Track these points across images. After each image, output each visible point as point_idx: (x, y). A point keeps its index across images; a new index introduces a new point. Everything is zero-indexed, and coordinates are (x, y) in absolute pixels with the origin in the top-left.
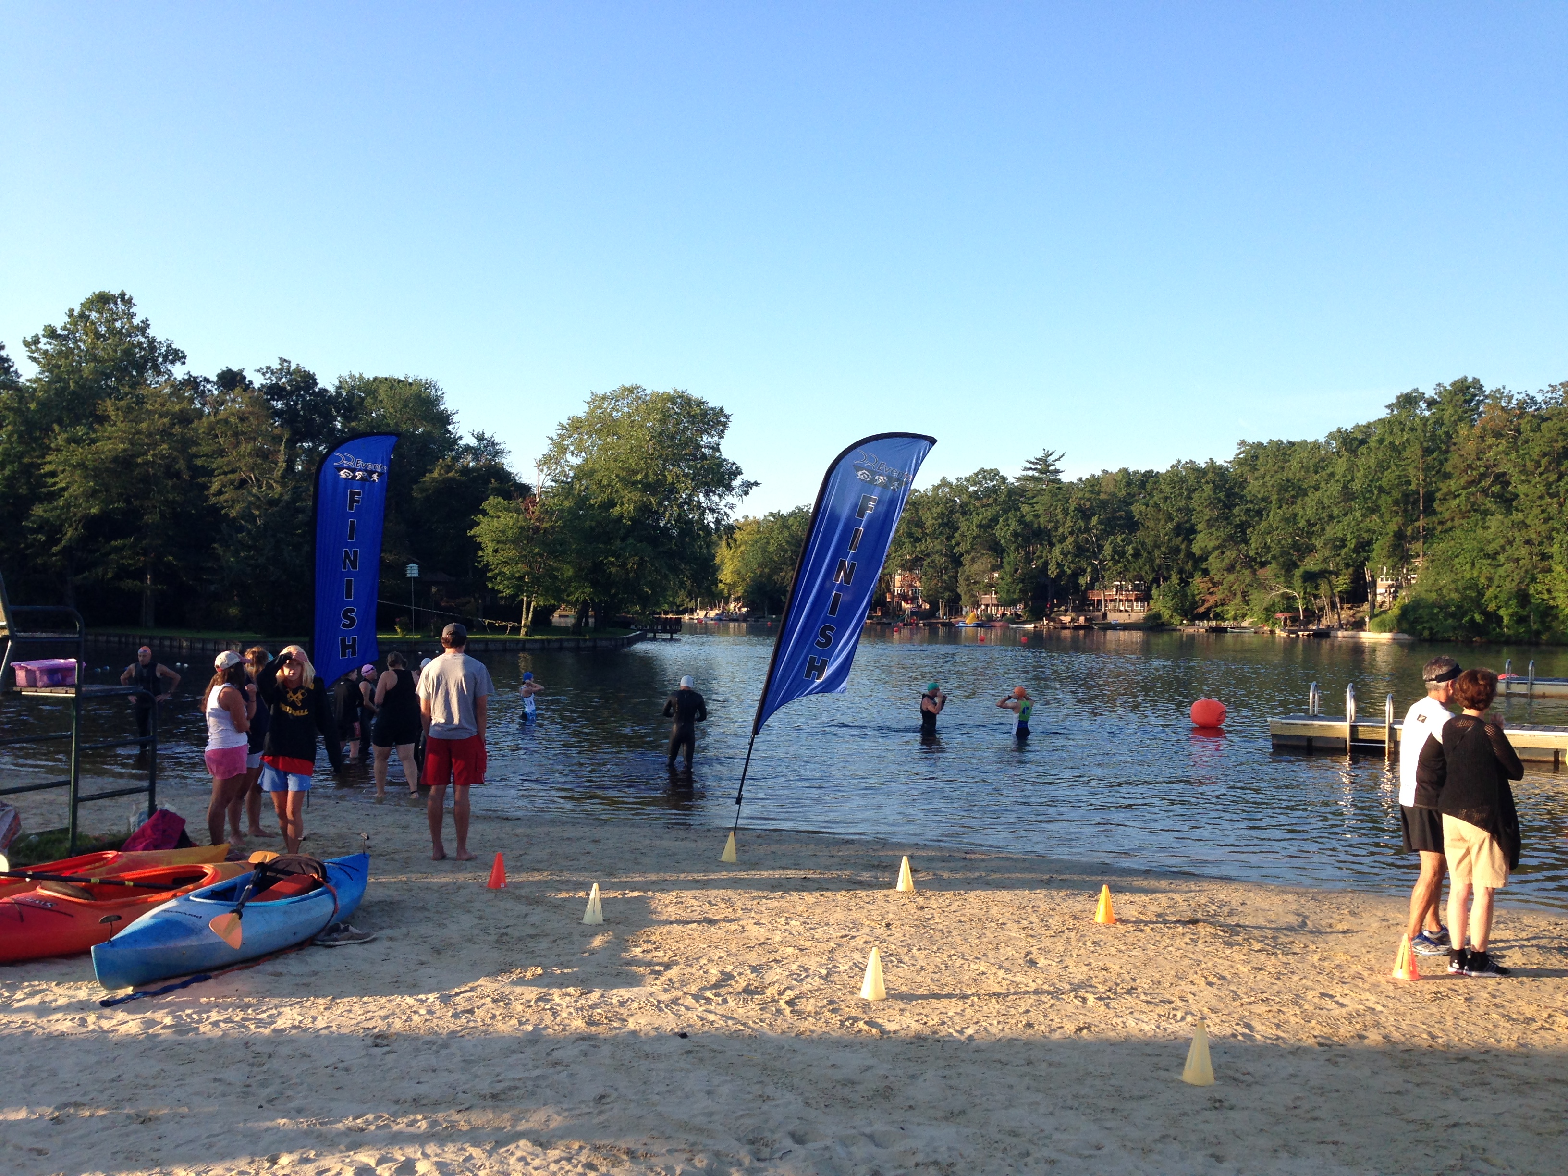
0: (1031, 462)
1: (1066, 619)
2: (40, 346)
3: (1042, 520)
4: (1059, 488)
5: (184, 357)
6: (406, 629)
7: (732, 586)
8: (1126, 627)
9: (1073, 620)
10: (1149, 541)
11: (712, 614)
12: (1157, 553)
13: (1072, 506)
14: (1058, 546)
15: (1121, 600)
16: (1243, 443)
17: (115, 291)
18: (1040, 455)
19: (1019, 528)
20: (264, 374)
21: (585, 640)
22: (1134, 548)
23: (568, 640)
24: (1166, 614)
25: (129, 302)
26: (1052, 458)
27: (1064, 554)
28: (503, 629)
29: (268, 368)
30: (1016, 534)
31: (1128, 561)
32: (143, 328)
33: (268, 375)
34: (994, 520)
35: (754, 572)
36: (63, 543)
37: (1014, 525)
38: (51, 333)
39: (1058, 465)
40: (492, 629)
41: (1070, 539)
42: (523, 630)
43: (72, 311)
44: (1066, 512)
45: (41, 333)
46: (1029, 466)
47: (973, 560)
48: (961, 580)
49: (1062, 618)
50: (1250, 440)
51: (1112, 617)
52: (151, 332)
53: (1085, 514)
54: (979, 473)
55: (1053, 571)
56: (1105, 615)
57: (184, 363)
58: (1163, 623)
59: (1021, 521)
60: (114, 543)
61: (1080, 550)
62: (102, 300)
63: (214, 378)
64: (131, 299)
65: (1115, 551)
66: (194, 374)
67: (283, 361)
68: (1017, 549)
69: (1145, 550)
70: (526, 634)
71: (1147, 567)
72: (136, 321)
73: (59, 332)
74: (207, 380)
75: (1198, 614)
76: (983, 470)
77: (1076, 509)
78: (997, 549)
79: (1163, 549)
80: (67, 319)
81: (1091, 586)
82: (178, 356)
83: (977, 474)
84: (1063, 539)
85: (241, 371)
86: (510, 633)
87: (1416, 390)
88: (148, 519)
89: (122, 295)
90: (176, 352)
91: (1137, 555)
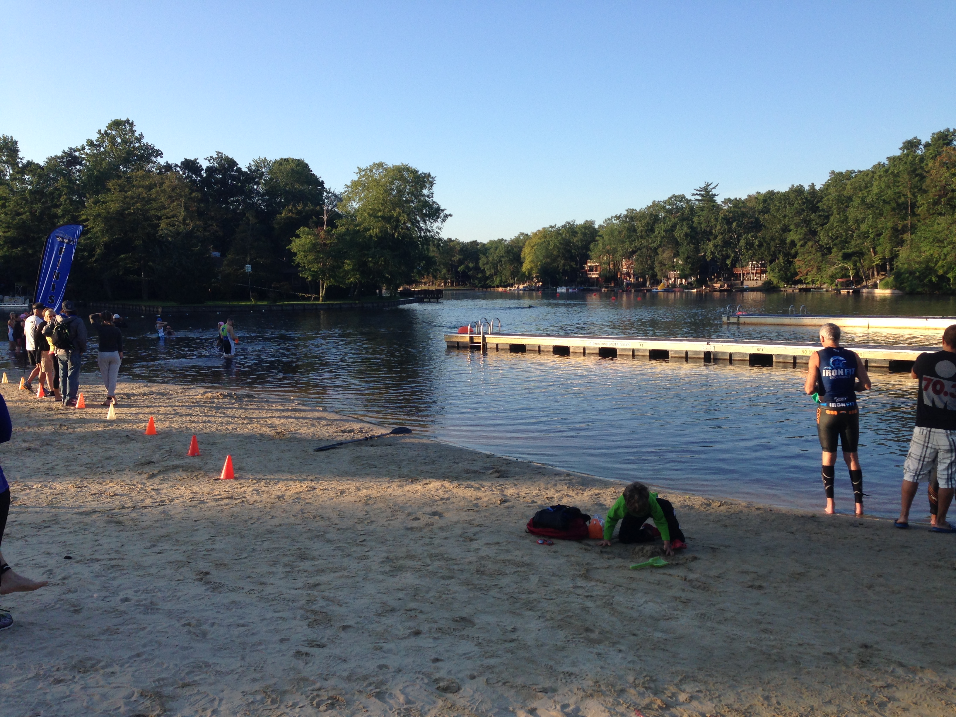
0: (697, 190)
1: (717, 286)
2: (85, 151)
3: (703, 226)
4: (713, 206)
5: (162, 154)
6: (257, 299)
7: (530, 271)
8: (753, 289)
9: (721, 286)
10: (768, 238)
11: (521, 287)
12: (772, 243)
13: (721, 216)
14: (713, 241)
15: (753, 273)
16: (833, 172)
17: (124, 119)
18: (703, 185)
19: (688, 231)
20: (209, 161)
21: (356, 304)
22: (759, 241)
23: (345, 304)
24: (775, 281)
25: (131, 124)
26: (710, 187)
27: (716, 246)
28: (309, 299)
29: (211, 157)
30: (686, 235)
31: (755, 250)
32: (139, 139)
33: (212, 161)
34: (674, 226)
35: (541, 261)
36: (96, 256)
37: (686, 229)
38: (91, 143)
39: (714, 192)
40: (304, 298)
41: (720, 237)
42: (321, 299)
43: (100, 131)
44: (716, 220)
45: (85, 144)
46: (695, 192)
47: (663, 252)
48: (656, 263)
49: (715, 285)
50: (837, 171)
51: (747, 284)
52: (144, 141)
53: (728, 221)
54: (672, 197)
55: (709, 257)
56: (742, 283)
57: (162, 157)
58: (774, 287)
59: (691, 227)
60: (122, 256)
61: (727, 244)
62: (117, 124)
63: (179, 165)
64: (132, 123)
65: (747, 244)
66: (170, 162)
67: (218, 153)
68: (688, 244)
69: (765, 242)
70: (322, 301)
71: (766, 253)
72: (137, 134)
73: (95, 143)
74: (177, 165)
75: (795, 280)
76: (674, 196)
77: (722, 218)
78: (676, 243)
79: (777, 241)
80: (99, 136)
81: (733, 265)
82: (159, 154)
83: (670, 198)
84: (716, 237)
85: (196, 160)
86: (314, 300)
87: (916, 138)
88: (137, 243)
89: (128, 121)
90: (157, 151)
91: (760, 245)
